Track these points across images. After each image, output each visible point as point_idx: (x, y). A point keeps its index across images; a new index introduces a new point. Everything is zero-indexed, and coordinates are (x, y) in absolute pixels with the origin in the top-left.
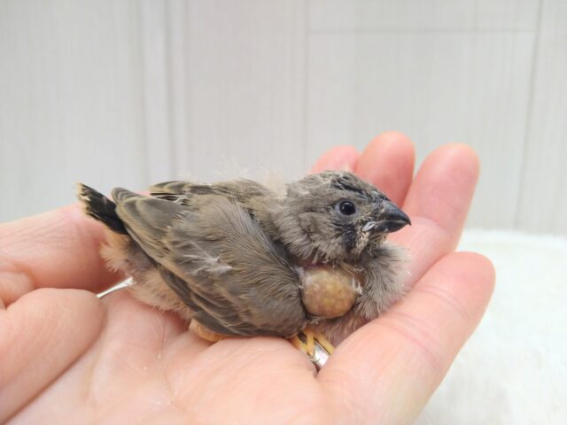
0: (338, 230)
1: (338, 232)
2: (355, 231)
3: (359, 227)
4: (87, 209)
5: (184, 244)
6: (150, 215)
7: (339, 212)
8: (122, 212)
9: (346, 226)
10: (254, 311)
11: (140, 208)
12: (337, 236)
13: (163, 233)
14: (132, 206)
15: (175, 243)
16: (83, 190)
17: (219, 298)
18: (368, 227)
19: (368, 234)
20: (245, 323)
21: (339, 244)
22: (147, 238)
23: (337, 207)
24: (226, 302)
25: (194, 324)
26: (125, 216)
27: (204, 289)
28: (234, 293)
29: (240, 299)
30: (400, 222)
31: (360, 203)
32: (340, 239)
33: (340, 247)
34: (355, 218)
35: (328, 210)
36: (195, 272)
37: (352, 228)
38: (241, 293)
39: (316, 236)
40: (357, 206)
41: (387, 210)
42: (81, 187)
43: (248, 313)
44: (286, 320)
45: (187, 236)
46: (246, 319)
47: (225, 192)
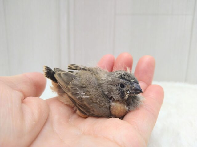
0: (119, 92)
1: (119, 93)
2: (124, 93)
3: (126, 92)
4: (46, 75)
5: (75, 88)
6: (65, 78)
7: (120, 87)
8: (56, 76)
9: (121, 91)
10: (95, 110)
11: (62, 75)
12: (119, 94)
13: (69, 84)
14: (59, 74)
15: (72, 88)
16: (46, 68)
17: (85, 105)
18: (128, 92)
19: (128, 94)
20: (92, 114)
21: (119, 96)
22: (64, 85)
23: (119, 85)
24: (87, 107)
25: (78, 111)
26: (57, 78)
27: (81, 103)
28: (89, 104)
29: (91, 106)
30: (139, 92)
31: (126, 84)
32: (119, 95)
33: (119, 97)
34: (124, 89)
35: (116, 85)
36: (78, 97)
37: (123, 92)
38: (91, 104)
39: (112, 93)
40: (125, 86)
41: (135, 88)
42: (45, 67)
43: (93, 111)
44: (104, 114)
45: (76, 86)
46: (93, 113)
47: (90, 71)
